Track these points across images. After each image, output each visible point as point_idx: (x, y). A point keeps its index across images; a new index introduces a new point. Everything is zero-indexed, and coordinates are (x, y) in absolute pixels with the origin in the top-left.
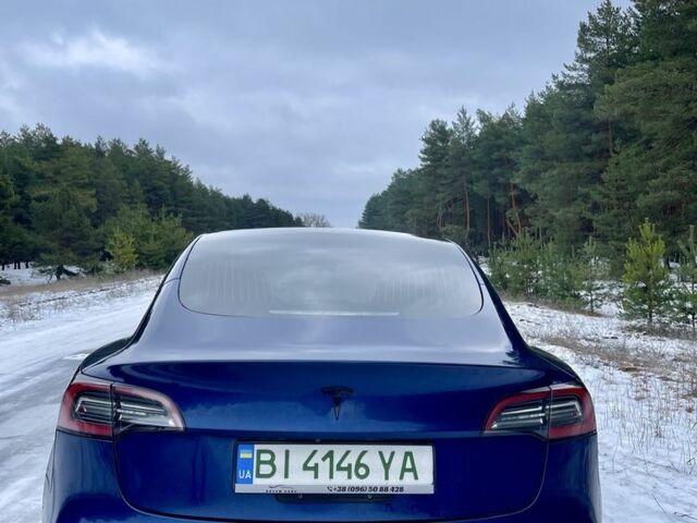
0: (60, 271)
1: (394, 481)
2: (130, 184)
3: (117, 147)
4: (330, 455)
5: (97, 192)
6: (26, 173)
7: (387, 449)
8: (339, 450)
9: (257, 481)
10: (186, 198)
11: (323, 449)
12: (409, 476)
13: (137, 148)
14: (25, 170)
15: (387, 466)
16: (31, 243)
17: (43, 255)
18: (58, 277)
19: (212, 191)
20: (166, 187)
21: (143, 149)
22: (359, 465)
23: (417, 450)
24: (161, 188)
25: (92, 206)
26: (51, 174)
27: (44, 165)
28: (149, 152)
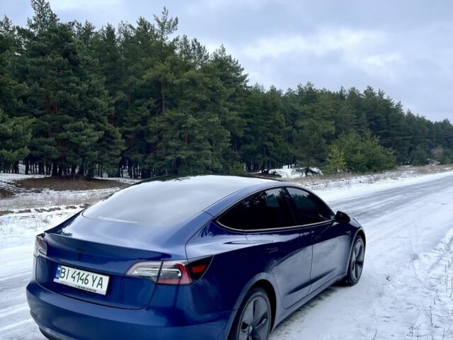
0: (307, 171)
1: (94, 288)
2: (359, 116)
3: (353, 93)
4: (79, 274)
5: (336, 122)
6: (296, 113)
7: (95, 275)
8: (82, 272)
9: (60, 278)
10: (395, 124)
11: (78, 271)
12: (100, 286)
13: (365, 92)
14: (295, 110)
15: (94, 281)
16: (292, 154)
17: (297, 161)
18: (306, 174)
19: (418, 117)
20: (383, 116)
21: (369, 93)
22: (86, 279)
23: (104, 277)
24: (379, 117)
25: (332, 131)
26: (309, 113)
27: (306, 107)
28: (374, 94)
